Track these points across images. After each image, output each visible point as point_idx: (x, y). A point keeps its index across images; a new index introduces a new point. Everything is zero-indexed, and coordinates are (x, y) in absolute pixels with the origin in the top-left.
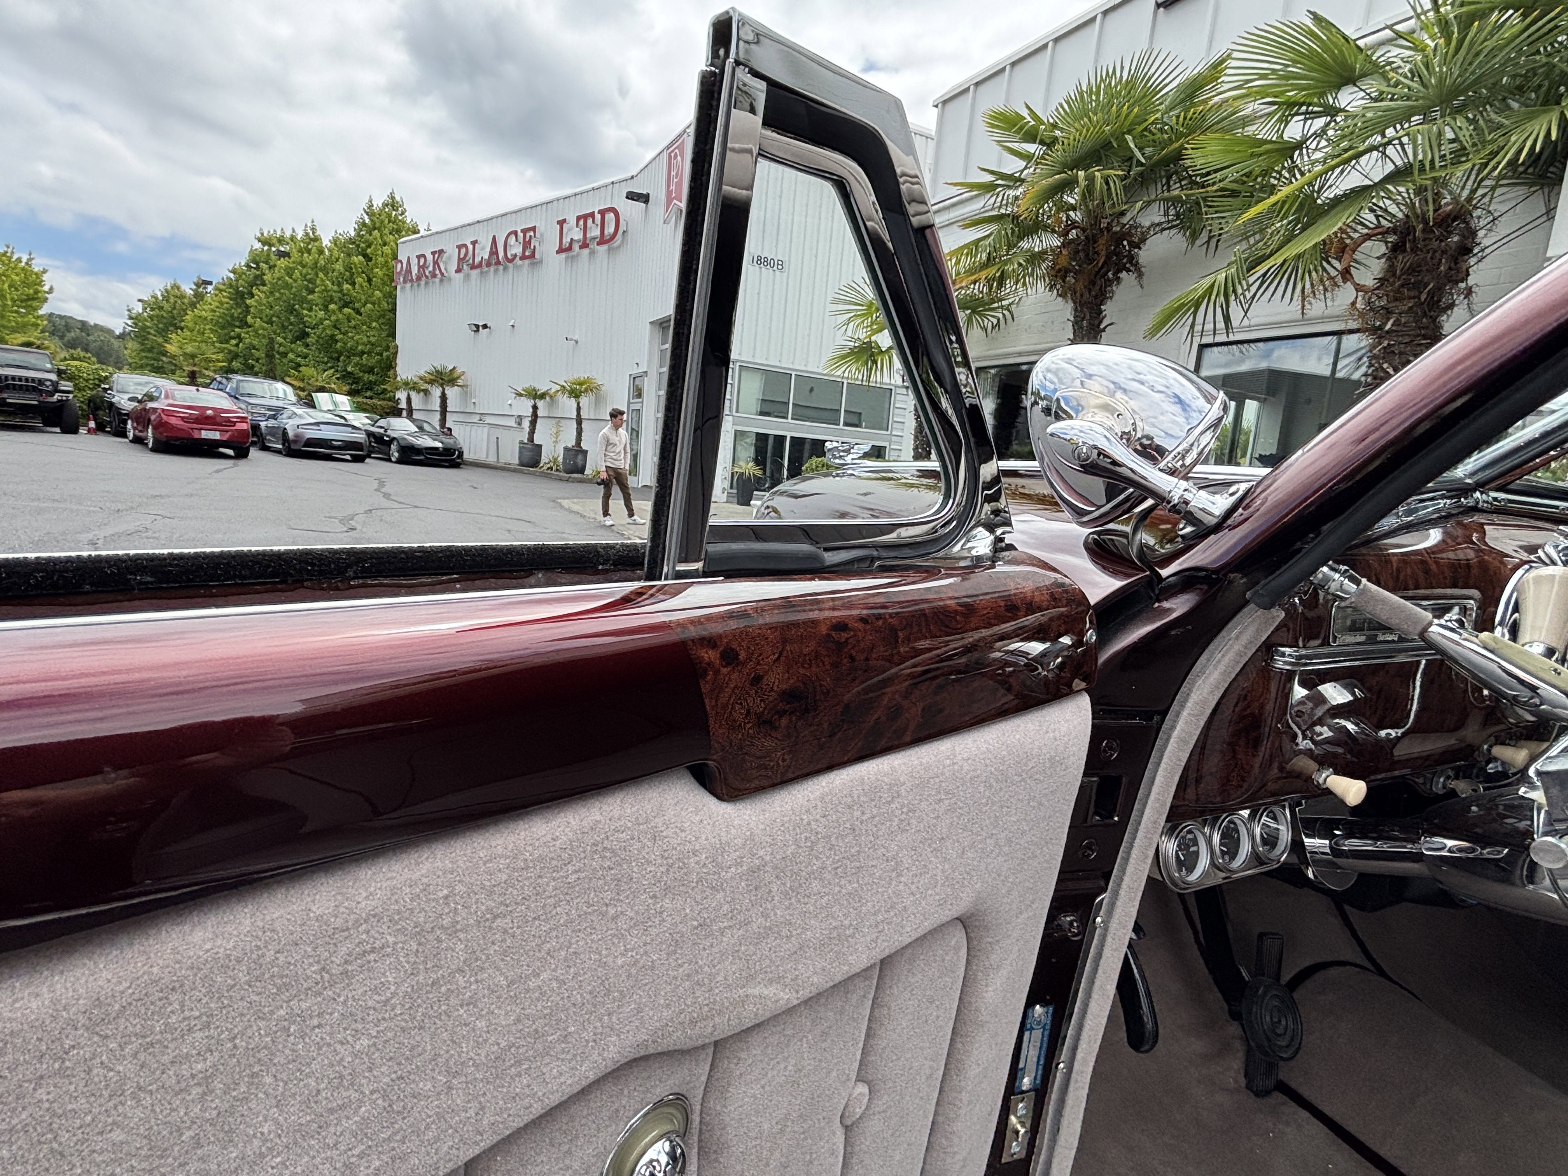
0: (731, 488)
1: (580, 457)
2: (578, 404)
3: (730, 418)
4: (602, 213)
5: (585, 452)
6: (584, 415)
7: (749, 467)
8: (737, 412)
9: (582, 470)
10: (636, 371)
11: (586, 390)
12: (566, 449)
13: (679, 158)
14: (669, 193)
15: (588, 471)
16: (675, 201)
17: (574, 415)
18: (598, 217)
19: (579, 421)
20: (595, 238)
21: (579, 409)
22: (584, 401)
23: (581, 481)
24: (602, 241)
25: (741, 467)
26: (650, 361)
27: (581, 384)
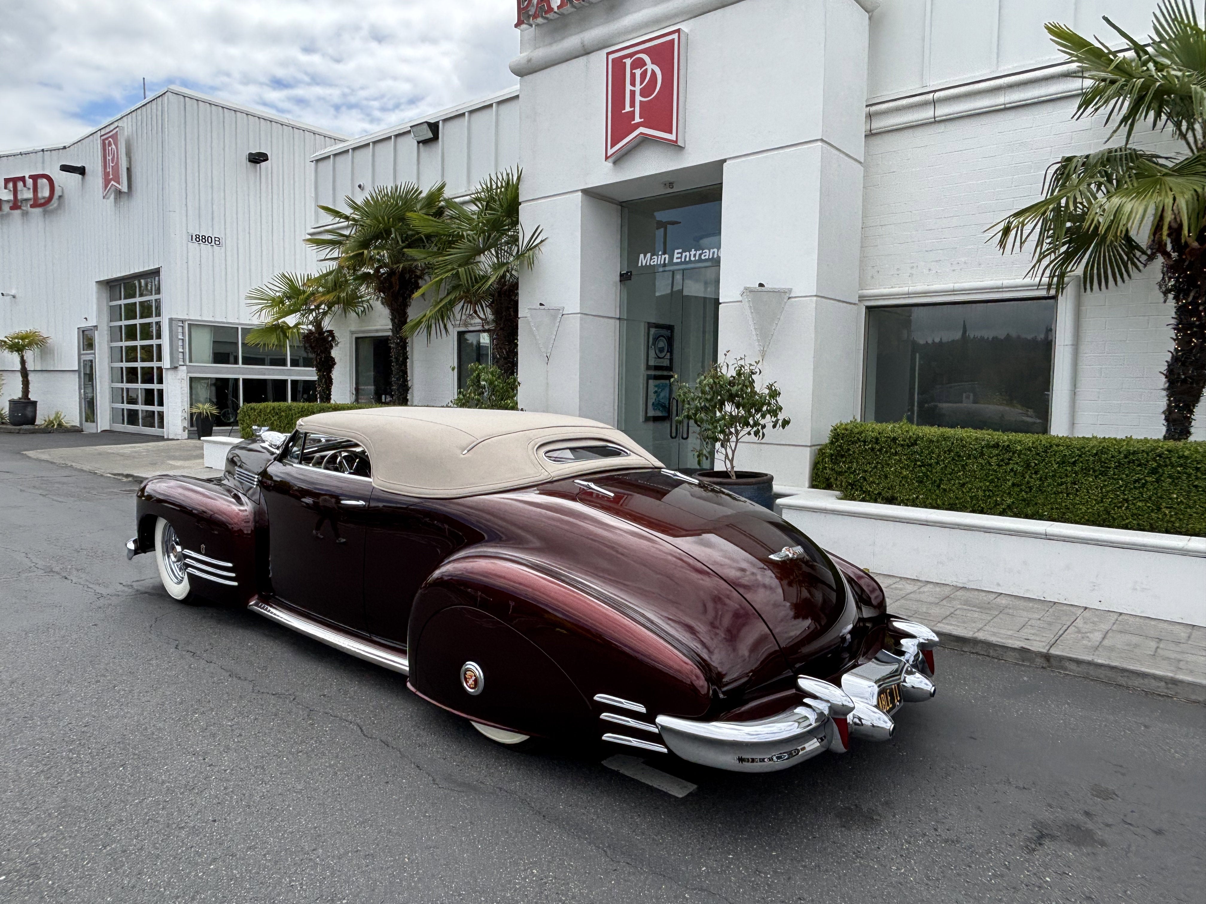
0: (192, 425)
1: (29, 409)
2: (22, 358)
3: (185, 368)
4: (35, 178)
5: (34, 403)
6: (30, 366)
7: (207, 408)
8: (190, 361)
9: (32, 421)
10: (84, 325)
11: (30, 344)
12: (12, 402)
13: (113, 146)
14: (106, 174)
15: (39, 421)
16: (113, 182)
17: (18, 367)
18: (30, 182)
19: (25, 373)
20: (27, 200)
21: (23, 362)
22: (29, 355)
23: (34, 432)
24: (36, 203)
25: (199, 408)
26: (99, 315)
27: (23, 338)
